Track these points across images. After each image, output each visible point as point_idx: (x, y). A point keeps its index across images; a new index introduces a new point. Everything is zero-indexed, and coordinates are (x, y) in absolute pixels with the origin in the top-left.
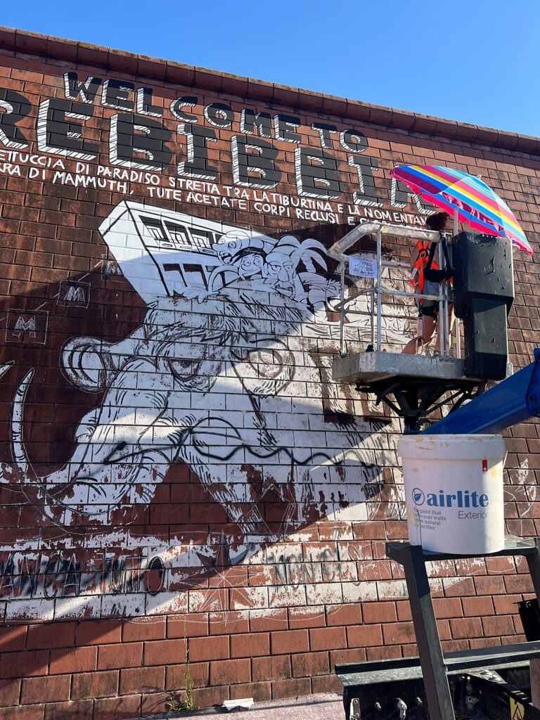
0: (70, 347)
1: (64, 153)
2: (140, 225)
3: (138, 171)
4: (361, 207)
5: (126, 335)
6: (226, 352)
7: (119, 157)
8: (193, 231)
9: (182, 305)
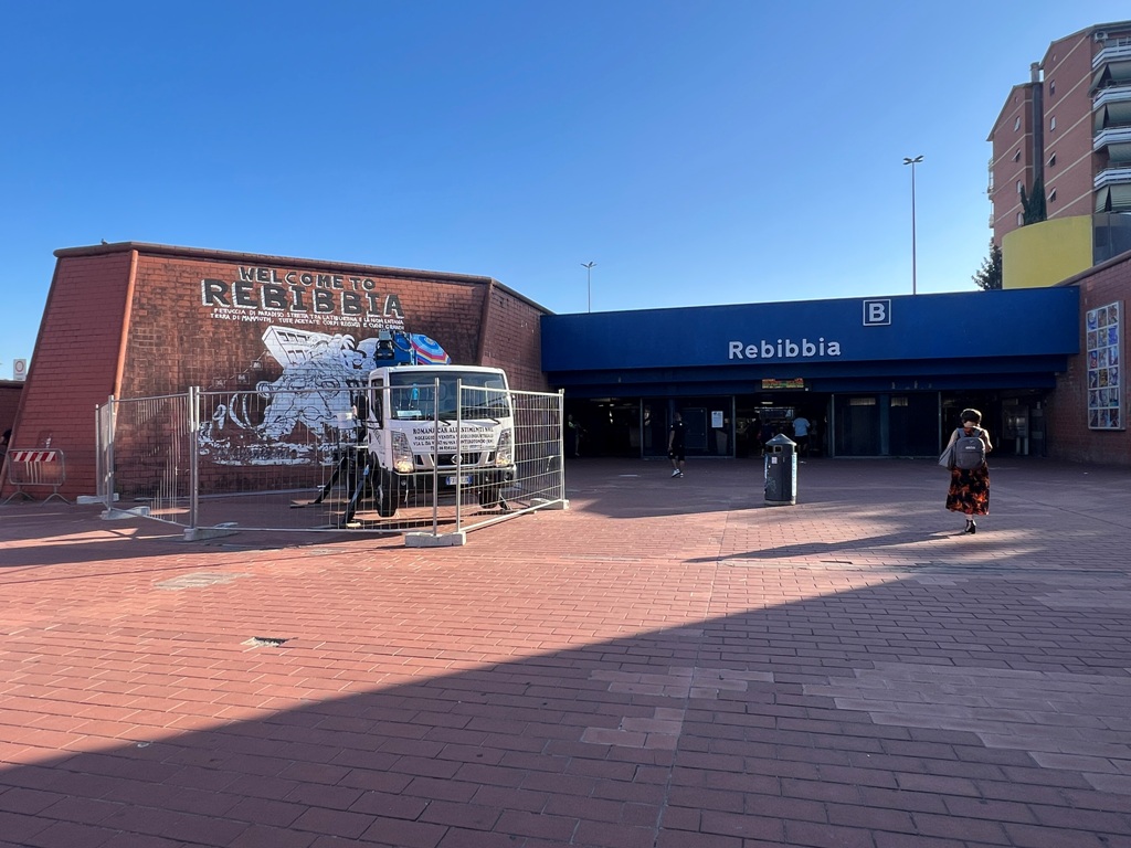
0: (258, 385)
1: (245, 307)
2: (278, 335)
4: (370, 318)
5: (277, 379)
6: (313, 383)
7: (266, 306)
8: (299, 336)
9: (296, 367)
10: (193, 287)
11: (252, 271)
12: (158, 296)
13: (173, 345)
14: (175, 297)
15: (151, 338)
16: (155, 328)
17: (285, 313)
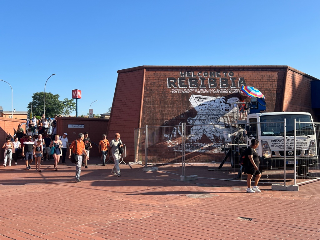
0: (188, 119)
1: (182, 88)
2: (195, 98)
3: (193, 89)
4: (232, 89)
5: (195, 117)
6: (209, 118)
7: (190, 87)
8: (203, 98)
9: (202, 111)
10: (164, 81)
11: (185, 73)
12: (152, 86)
13: (158, 104)
14: (158, 86)
15: (151, 102)
16: (152, 98)
17: (197, 89)
